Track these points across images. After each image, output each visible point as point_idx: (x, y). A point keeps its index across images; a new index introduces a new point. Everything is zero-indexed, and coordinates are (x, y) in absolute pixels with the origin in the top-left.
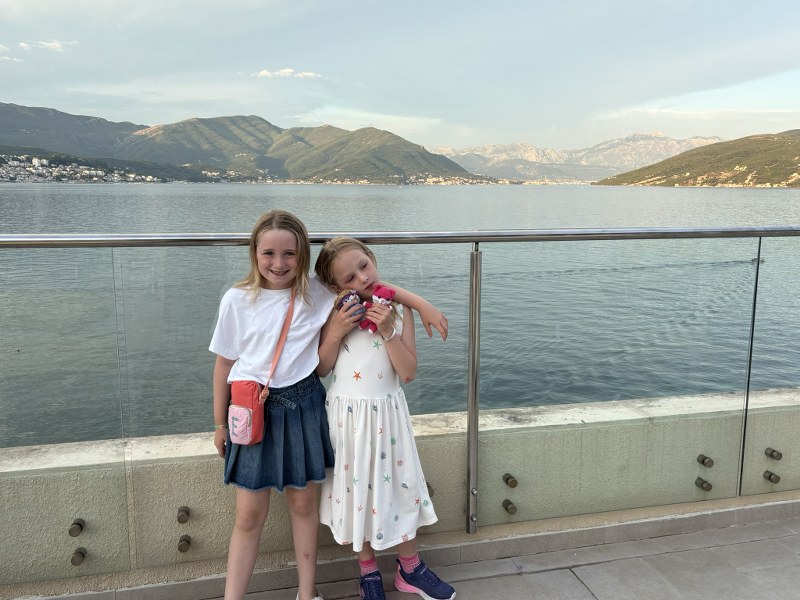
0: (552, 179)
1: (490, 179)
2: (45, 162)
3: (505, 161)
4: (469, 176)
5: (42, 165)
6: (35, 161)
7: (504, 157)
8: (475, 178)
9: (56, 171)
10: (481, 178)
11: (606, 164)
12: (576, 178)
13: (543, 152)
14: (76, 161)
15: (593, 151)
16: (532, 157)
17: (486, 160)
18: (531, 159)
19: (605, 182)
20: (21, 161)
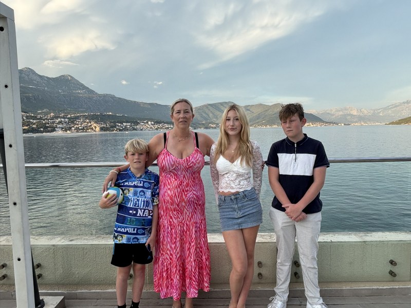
0: (365, 122)
1: (334, 123)
2: (153, 123)
3: (342, 115)
4: (323, 122)
5: (152, 124)
6: (149, 123)
7: (341, 113)
8: (327, 123)
9: (156, 126)
10: (330, 123)
11: (393, 115)
12: (378, 122)
13: (360, 110)
14: (163, 122)
15: (385, 109)
16: (355, 113)
17: (333, 115)
18: (354, 114)
19: (392, 123)
20: (145, 123)
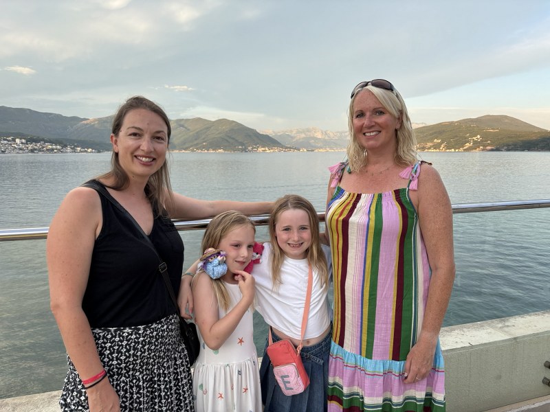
0: (331, 148)
1: (295, 149)
2: (24, 141)
3: (304, 138)
4: (282, 147)
5: (22, 143)
6: (18, 141)
7: (303, 135)
8: (287, 148)
9: (30, 147)
10: (290, 148)
13: (325, 132)
14: (43, 140)
16: (319, 135)
17: (293, 138)
18: (318, 137)
20: (9, 141)
